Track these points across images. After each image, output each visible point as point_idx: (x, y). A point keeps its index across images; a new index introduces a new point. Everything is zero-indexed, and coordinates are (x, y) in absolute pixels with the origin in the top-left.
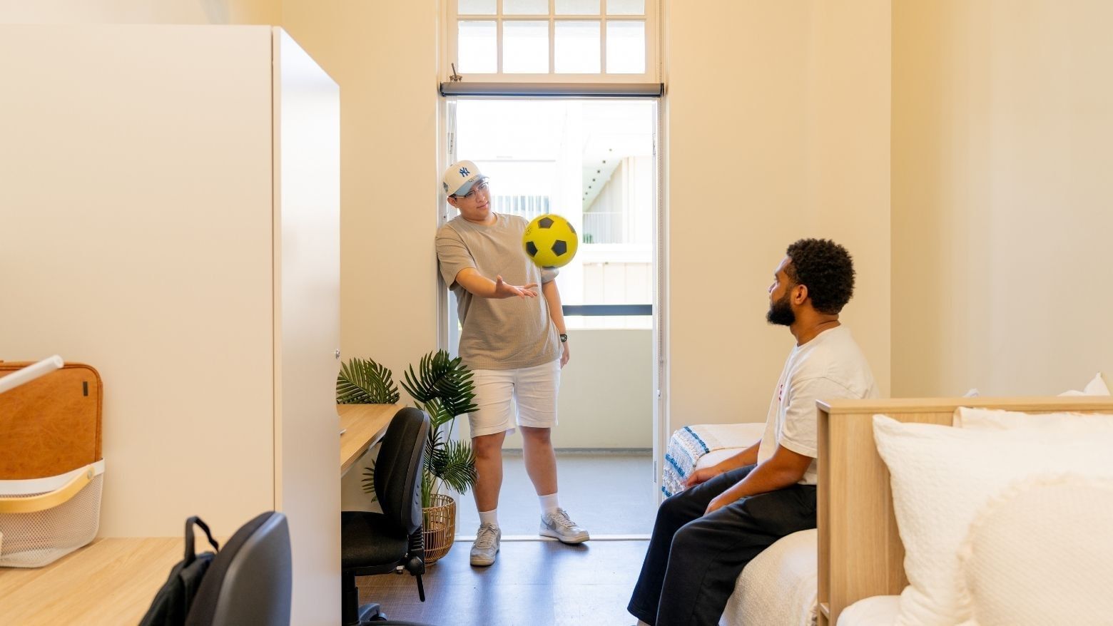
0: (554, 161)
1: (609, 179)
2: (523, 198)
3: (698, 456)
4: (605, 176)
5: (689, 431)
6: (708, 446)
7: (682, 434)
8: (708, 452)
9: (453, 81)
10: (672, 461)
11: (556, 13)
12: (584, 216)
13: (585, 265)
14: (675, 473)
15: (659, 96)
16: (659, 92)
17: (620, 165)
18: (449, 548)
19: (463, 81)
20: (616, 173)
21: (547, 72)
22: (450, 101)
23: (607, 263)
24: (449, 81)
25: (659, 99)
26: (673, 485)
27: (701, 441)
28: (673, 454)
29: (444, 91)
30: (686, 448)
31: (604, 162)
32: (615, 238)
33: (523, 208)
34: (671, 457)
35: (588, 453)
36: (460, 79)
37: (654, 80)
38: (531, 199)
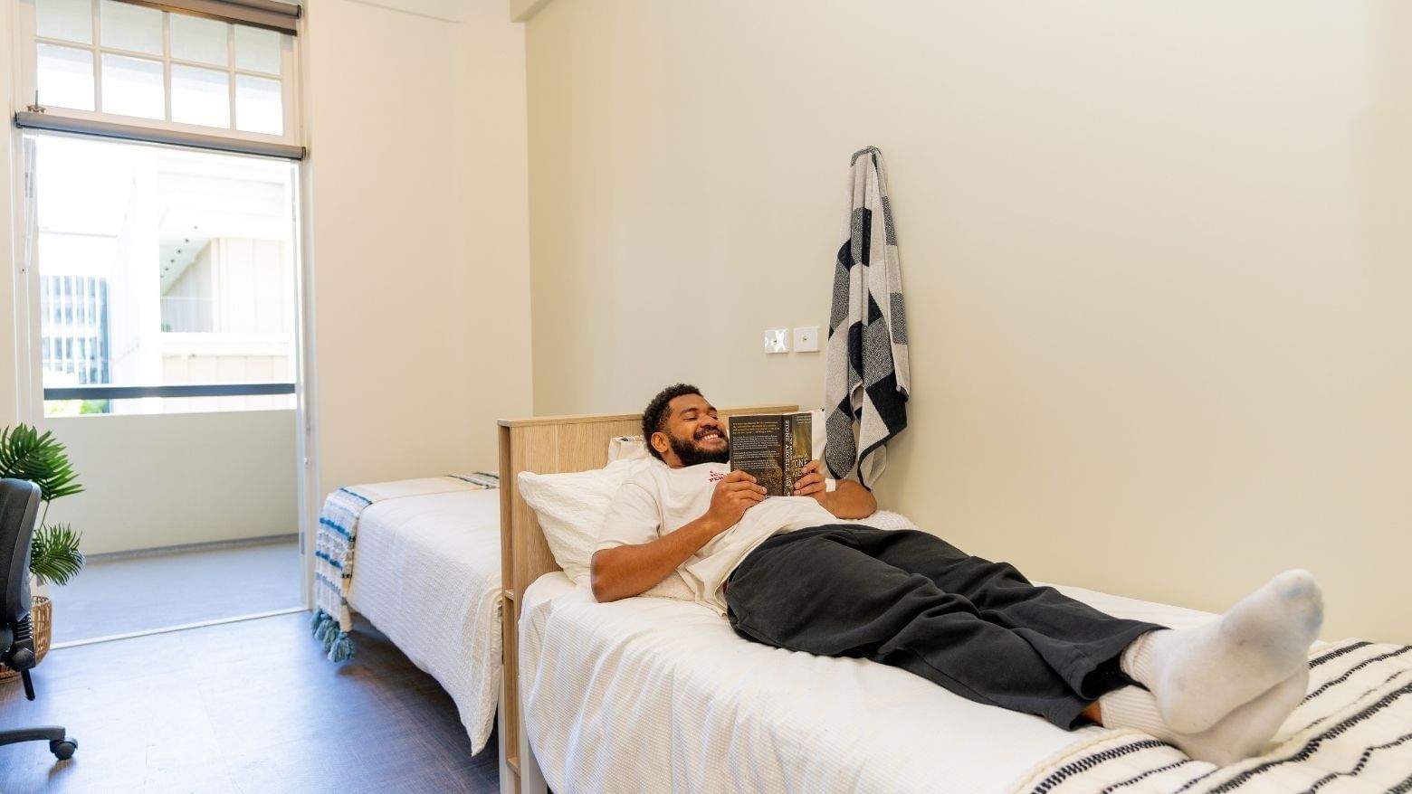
0: (115, 237)
1: (193, 260)
2: (67, 280)
3: (361, 509)
4: (188, 258)
5: (346, 491)
6: (369, 499)
7: (338, 495)
8: (371, 503)
9: (32, 111)
10: (330, 523)
11: (173, 56)
12: (162, 301)
13: (164, 358)
14: (333, 534)
15: (300, 159)
16: (300, 155)
17: (207, 247)
18: (45, 654)
19: (46, 113)
20: (203, 254)
21: (164, 119)
22: (27, 135)
23: (193, 356)
24: (26, 110)
25: (299, 162)
26: (331, 545)
27: (361, 497)
28: (329, 516)
29: (18, 122)
30: (346, 506)
31: (187, 241)
32: (202, 325)
33: (68, 292)
34: (326, 518)
35: (203, 548)
36: (42, 111)
37: (292, 142)
38: (80, 282)
